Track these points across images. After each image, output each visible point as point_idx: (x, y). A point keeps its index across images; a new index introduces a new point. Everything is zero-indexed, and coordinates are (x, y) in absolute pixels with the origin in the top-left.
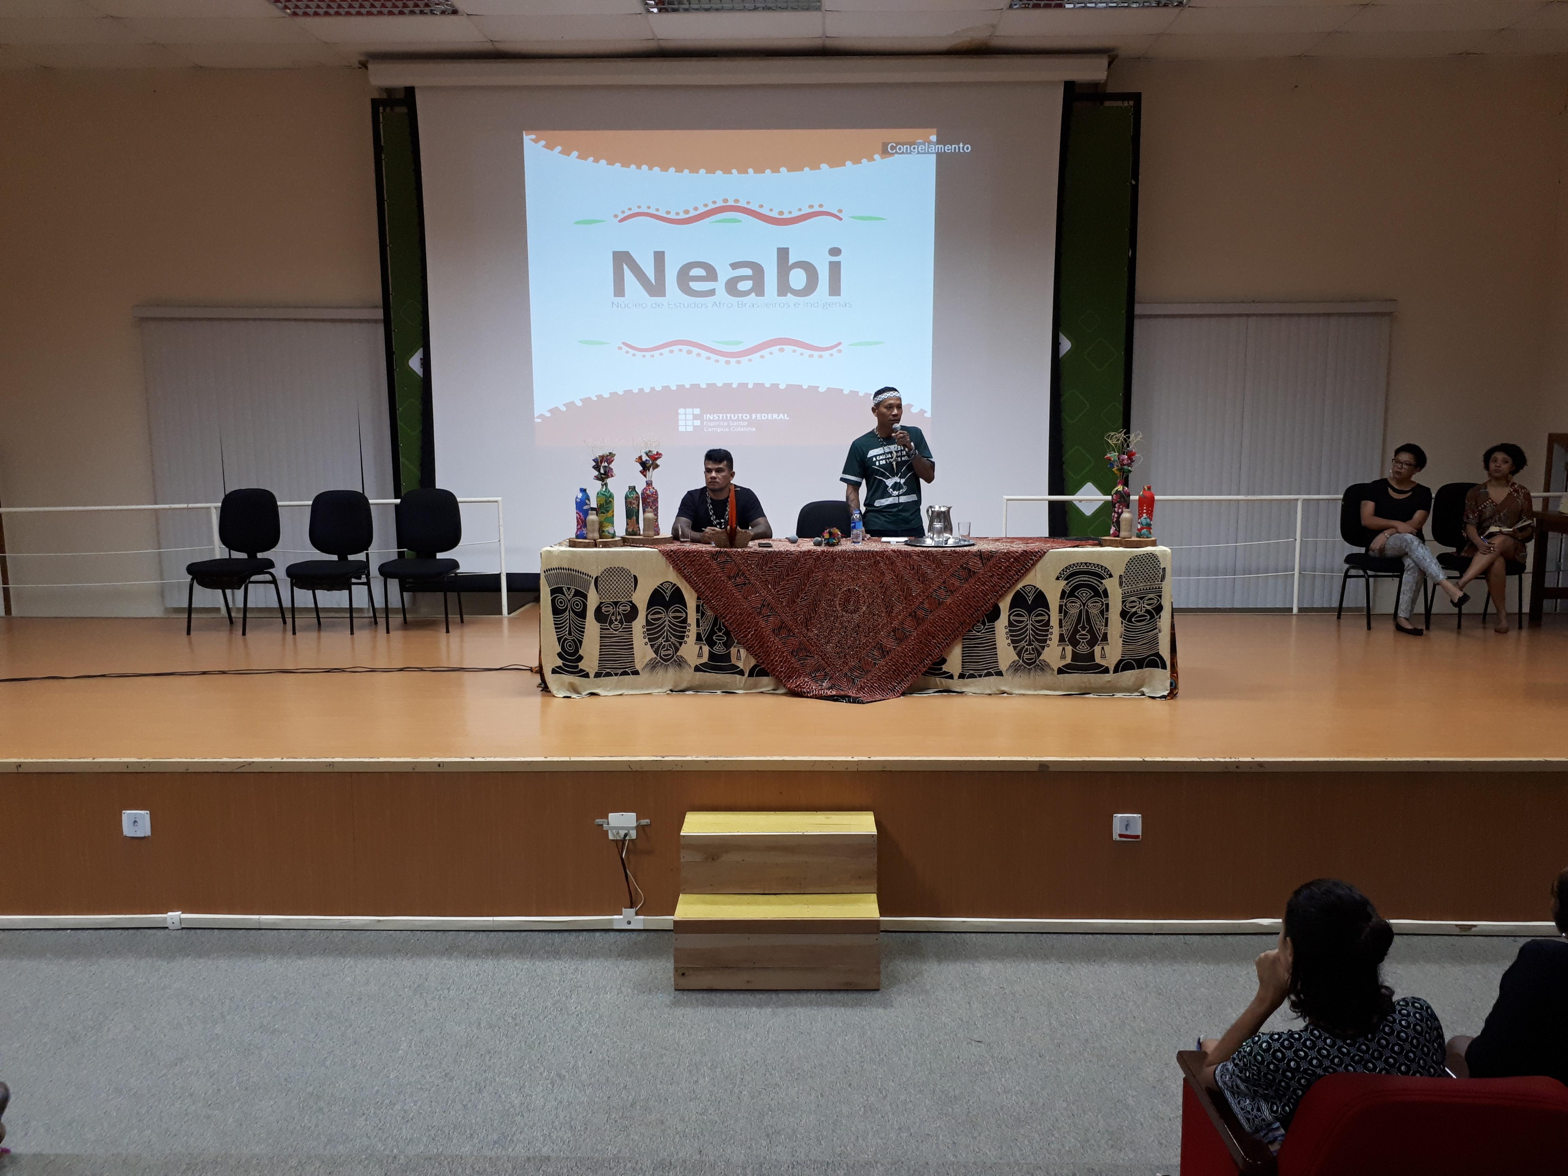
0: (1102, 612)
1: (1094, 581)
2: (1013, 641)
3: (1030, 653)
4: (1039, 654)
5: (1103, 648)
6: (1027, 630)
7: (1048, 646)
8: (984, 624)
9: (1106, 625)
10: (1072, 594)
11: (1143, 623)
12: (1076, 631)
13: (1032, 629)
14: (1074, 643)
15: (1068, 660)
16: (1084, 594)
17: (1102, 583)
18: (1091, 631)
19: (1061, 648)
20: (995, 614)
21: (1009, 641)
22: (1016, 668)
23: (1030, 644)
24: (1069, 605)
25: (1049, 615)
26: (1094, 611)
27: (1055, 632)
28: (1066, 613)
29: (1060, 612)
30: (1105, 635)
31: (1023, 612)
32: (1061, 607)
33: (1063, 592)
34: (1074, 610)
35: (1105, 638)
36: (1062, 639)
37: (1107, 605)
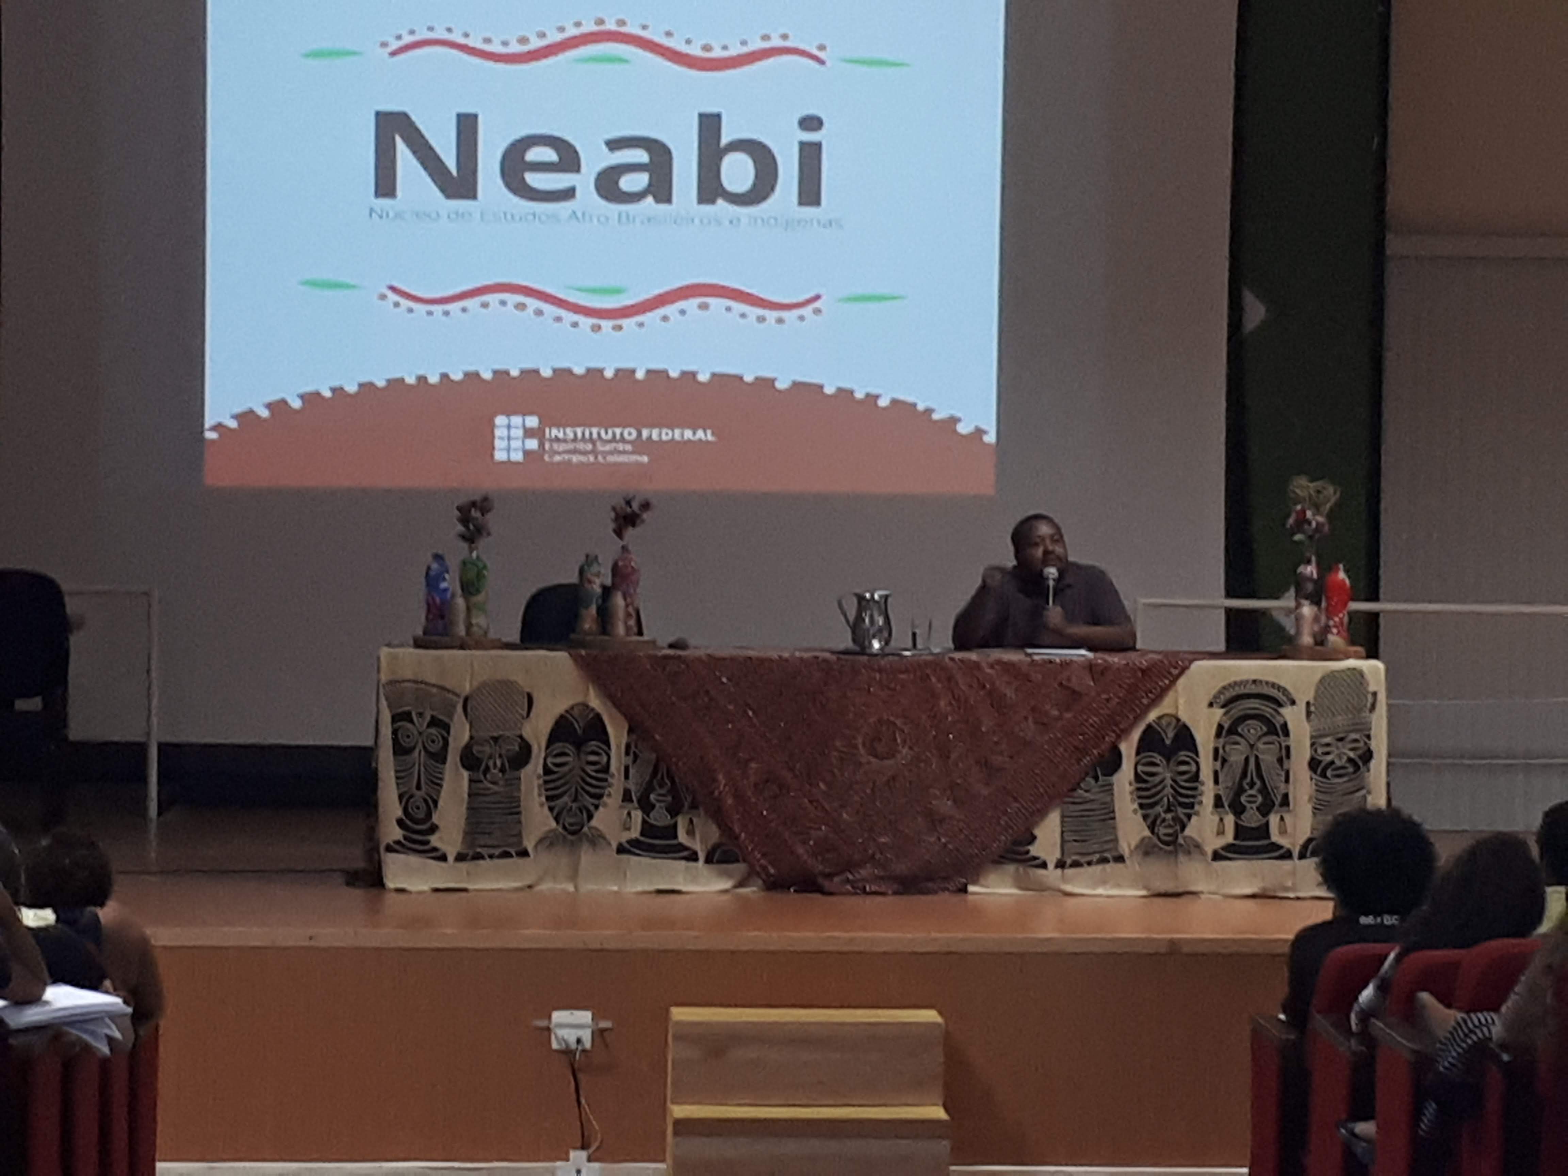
0: (1280, 761)
1: (1267, 709)
2: (1141, 806)
3: (1170, 826)
4: (1183, 827)
5: (1282, 819)
6: (1164, 788)
7: (1197, 814)
8: (1096, 779)
9: (1287, 780)
10: (1232, 731)
11: (1345, 779)
12: (1240, 790)
13: (1172, 787)
14: (1238, 810)
15: (1229, 837)
16: (1253, 729)
17: (1279, 713)
18: (1264, 790)
19: (1216, 818)
20: (1113, 763)
21: (1136, 806)
22: (1146, 850)
23: (1168, 810)
24: (1227, 748)
25: (1197, 763)
26: (1268, 758)
27: (1208, 791)
28: (1224, 761)
29: (1216, 758)
30: (1286, 796)
31: (1158, 758)
32: (1216, 750)
33: (1220, 727)
34: (1237, 755)
35: (1285, 801)
36: (1218, 803)
37: (1288, 748)
